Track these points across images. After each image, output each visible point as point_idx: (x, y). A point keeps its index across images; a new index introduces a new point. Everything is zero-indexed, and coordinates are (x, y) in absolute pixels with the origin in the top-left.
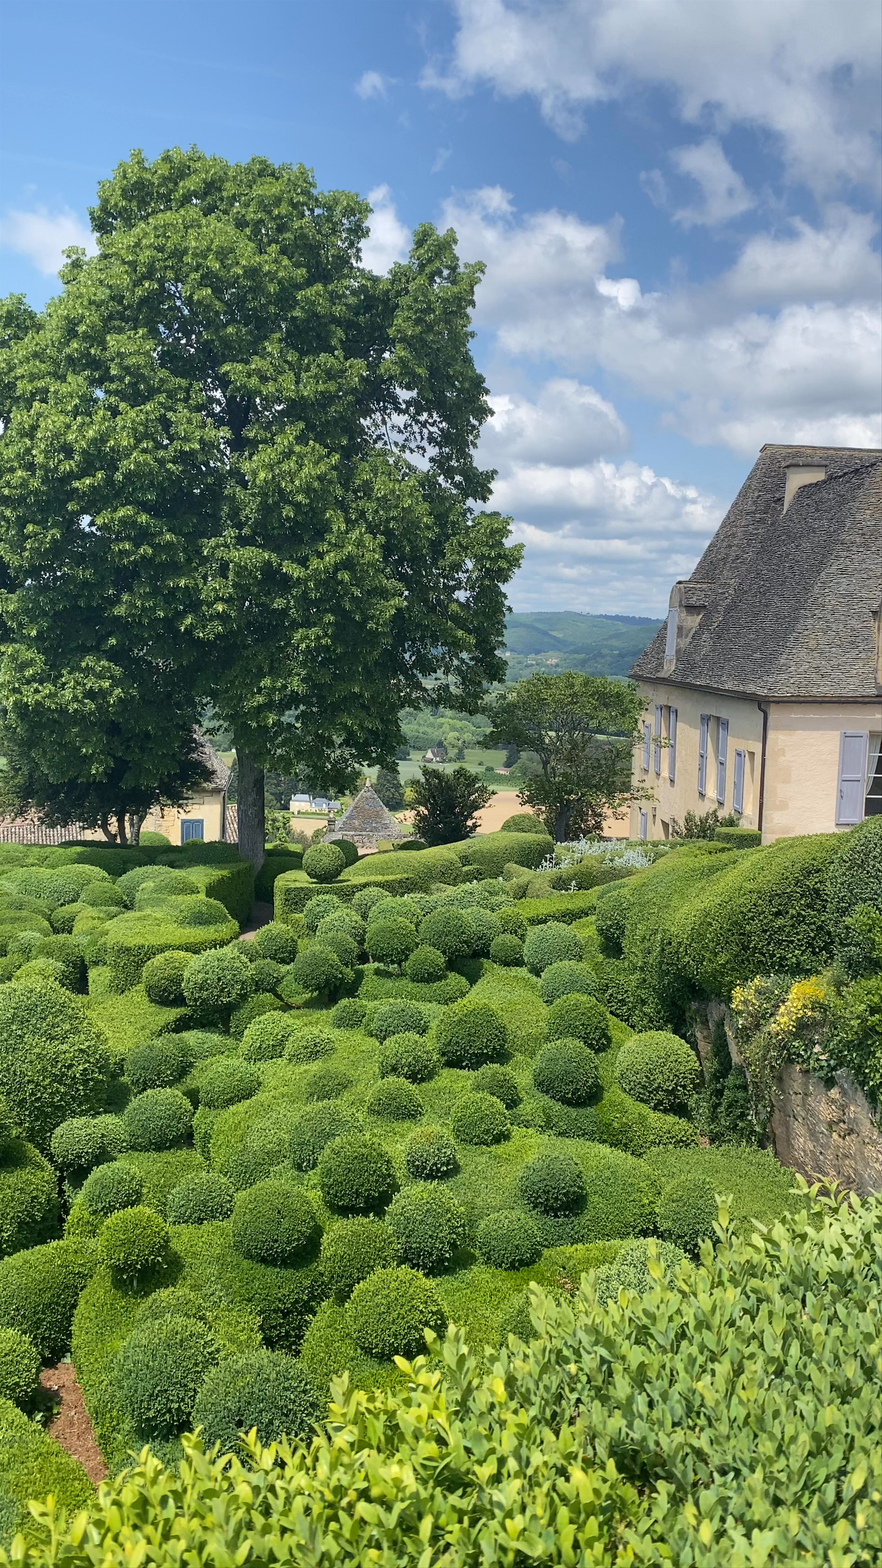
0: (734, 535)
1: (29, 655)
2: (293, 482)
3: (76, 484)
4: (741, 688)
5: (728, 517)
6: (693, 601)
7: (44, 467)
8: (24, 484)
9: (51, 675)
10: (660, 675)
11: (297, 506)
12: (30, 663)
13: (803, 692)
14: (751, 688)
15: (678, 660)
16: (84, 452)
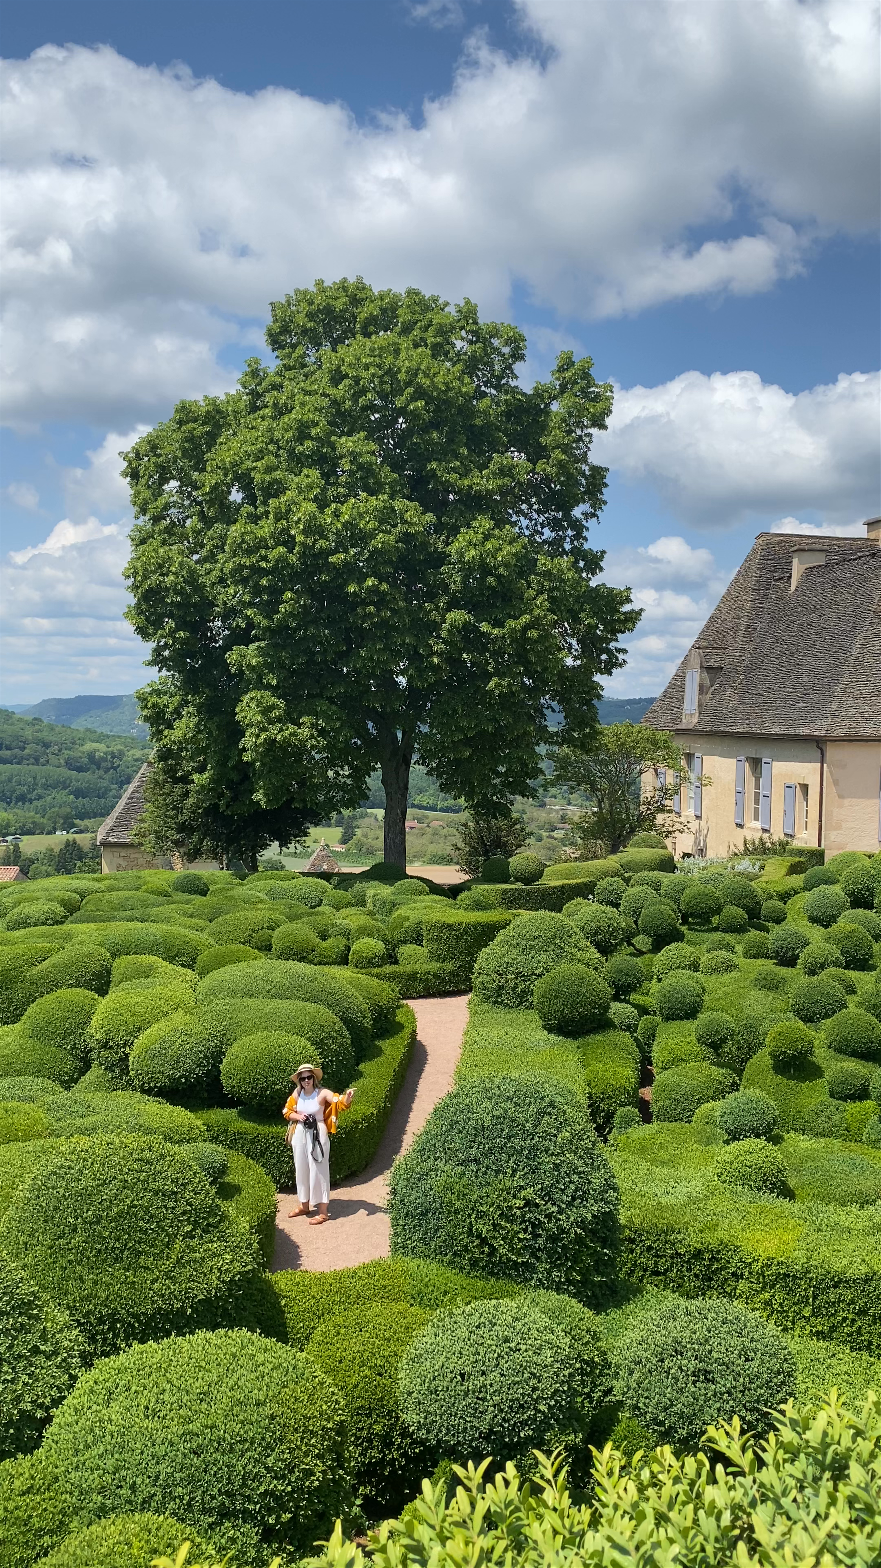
0: (741, 608)
1: (274, 700)
2: (496, 559)
3: (332, 559)
4: (792, 731)
5: (728, 593)
6: (712, 663)
7: (303, 544)
8: (281, 559)
9: (292, 718)
10: (679, 727)
11: (499, 577)
12: (273, 707)
13: (853, 732)
14: (803, 731)
15: (700, 714)
16: (338, 533)
